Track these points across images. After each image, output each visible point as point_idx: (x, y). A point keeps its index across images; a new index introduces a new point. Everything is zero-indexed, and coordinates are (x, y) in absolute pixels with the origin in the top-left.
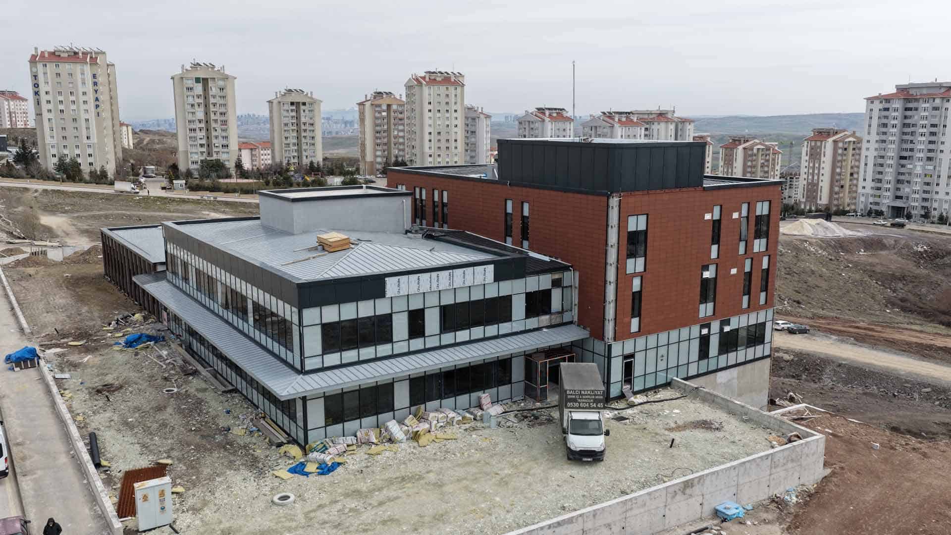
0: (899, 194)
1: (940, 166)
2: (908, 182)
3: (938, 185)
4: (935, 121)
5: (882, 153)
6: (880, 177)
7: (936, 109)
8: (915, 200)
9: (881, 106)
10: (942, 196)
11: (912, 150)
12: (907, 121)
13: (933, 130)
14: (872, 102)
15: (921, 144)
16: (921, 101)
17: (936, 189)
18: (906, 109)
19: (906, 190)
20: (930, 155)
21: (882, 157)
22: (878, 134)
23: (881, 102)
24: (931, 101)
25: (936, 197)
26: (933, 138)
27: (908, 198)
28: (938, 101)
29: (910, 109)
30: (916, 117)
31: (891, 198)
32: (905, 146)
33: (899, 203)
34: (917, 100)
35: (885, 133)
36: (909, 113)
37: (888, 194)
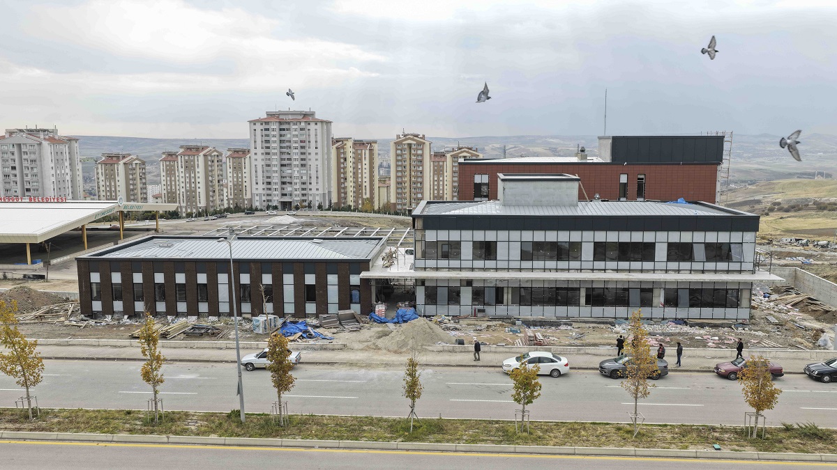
0: (284, 192)
1: (310, 170)
2: (291, 183)
3: (310, 183)
4: (303, 138)
5: (268, 162)
6: (269, 180)
7: (301, 129)
8: (296, 196)
9: (263, 127)
10: (314, 191)
11: (290, 159)
12: (283, 138)
13: (303, 144)
14: (255, 124)
15: (295, 154)
16: (292, 124)
17: (310, 187)
18: (281, 130)
19: (289, 189)
20: (303, 162)
21: (269, 166)
22: (262, 148)
23: (262, 124)
24: (298, 123)
25: (310, 192)
26: (303, 151)
27: (291, 195)
28: (303, 124)
29: (284, 130)
30: (289, 136)
31: (280, 195)
32: (284, 157)
33: (286, 199)
34: (289, 123)
35: (268, 148)
36: (283, 132)
37: (277, 192)
